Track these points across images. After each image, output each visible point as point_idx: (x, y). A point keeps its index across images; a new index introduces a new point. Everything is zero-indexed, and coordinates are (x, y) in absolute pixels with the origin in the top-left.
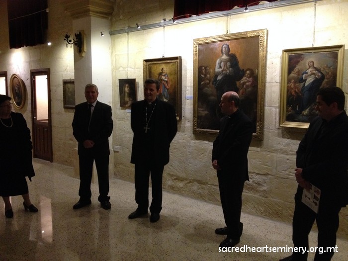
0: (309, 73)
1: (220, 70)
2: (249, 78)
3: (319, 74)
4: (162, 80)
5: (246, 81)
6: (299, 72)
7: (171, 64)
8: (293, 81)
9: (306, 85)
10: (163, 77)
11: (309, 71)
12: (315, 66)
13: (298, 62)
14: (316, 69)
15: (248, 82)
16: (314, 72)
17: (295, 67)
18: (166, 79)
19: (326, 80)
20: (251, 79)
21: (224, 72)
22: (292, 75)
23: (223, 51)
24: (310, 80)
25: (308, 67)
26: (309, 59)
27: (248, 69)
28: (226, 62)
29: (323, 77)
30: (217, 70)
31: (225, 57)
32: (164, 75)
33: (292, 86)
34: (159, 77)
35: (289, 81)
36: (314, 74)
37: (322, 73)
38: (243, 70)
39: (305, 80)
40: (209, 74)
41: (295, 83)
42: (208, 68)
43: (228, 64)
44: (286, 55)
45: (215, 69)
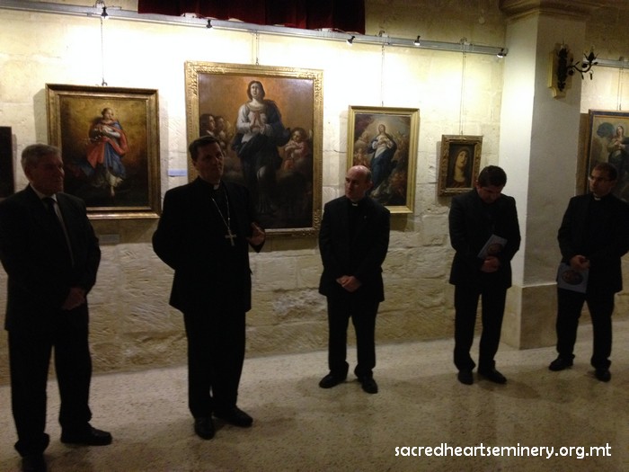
0: (380, 141)
1: (248, 125)
2: (299, 142)
3: (391, 143)
4: (103, 134)
5: (294, 147)
6: (367, 138)
7: (131, 103)
8: (360, 150)
9: (376, 156)
10: (107, 129)
11: (380, 138)
12: (386, 132)
13: (366, 125)
14: (388, 136)
15: (298, 148)
16: (385, 140)
17: (363, 131)
18: (117, 134)
19: (398, 151)
20: (301, 145)
21: (254, 130)
22: (359, 142)
23: (252, 94)
24: (380, 150)
25: (378, 133)
26: (380, 123)
27: (297, 129)
28: (257, 113)
29: (395, 147)
30: (241, 124)
31: (254, 103)
32: (110, 125)
33: (360, 158)
34: (93, 127)
35: (356, 150)
36: (385, 142)
37: (394, 142)
38: (289, 129)
39: (375, 150)
40: (225, 131)
41: (363, 153)
42: (222, 120)
43: (263, 116)
44: (353, 114)
45: (236, 122)
